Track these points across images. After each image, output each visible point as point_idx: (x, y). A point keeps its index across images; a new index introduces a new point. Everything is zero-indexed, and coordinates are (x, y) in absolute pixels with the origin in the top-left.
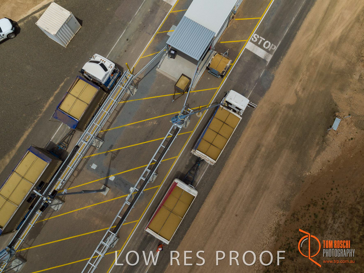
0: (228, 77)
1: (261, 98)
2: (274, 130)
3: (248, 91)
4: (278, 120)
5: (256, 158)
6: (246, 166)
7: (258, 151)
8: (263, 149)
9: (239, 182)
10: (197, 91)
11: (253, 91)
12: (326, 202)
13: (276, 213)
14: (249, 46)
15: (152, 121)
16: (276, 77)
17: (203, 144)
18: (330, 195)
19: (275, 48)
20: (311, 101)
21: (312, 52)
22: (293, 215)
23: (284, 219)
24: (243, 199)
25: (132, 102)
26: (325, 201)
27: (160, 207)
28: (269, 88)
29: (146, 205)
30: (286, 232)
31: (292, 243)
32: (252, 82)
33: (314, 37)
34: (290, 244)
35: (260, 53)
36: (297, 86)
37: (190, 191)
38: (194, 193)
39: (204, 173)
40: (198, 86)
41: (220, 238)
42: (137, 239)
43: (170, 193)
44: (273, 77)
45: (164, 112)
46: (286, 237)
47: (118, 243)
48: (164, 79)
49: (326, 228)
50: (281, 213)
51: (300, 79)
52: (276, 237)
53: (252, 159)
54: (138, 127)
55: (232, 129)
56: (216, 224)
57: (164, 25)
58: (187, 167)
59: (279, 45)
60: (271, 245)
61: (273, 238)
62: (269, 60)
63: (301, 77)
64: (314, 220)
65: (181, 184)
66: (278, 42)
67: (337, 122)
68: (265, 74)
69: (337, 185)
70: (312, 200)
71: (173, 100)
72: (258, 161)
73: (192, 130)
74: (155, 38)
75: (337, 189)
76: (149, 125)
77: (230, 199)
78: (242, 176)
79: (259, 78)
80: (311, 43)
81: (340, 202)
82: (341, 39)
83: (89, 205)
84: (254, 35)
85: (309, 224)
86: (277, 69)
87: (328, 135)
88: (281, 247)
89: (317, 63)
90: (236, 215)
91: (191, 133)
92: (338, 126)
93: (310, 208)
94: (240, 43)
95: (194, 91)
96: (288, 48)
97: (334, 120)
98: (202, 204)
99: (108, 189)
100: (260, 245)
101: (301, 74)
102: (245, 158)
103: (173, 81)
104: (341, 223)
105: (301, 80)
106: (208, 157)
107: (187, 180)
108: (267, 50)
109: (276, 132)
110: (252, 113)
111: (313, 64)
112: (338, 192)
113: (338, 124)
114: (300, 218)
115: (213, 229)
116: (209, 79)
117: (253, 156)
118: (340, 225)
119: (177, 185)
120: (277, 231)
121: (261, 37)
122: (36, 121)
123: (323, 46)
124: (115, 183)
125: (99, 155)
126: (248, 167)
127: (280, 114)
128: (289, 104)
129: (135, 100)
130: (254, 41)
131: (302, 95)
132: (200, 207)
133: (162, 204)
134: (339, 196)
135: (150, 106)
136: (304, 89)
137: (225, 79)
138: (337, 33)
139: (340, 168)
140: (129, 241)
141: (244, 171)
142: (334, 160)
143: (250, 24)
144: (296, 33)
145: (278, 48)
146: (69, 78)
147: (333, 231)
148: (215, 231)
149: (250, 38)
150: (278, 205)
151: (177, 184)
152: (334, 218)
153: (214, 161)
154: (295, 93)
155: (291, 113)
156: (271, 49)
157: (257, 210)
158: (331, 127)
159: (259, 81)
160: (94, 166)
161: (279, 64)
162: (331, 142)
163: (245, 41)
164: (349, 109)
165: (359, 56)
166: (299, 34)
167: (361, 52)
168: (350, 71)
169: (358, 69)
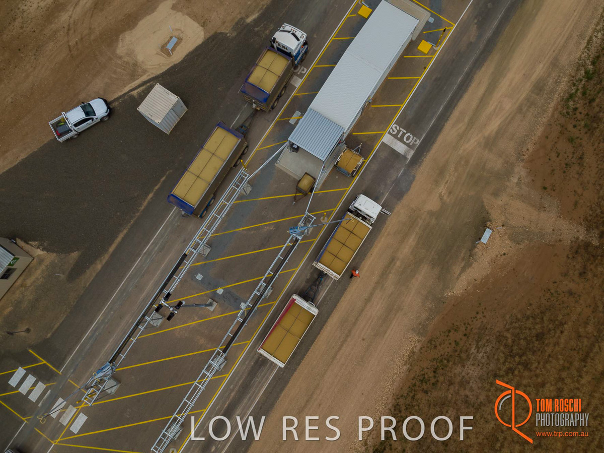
0: (359, 176)
1: (399, 202)
2: (412, 241)
3: (383, 194)
4: (417, 229)
5: (390, 273)
6: (378, 283)
7: (392, 265)
8: (398, 263)
9: (368, 300)
10: (323, 192)
11: (389, 194)
12: (469, 328)
13: (410, 338)
14: (387, 139)
15: (268, 225)
16: (417, 178)
17: (327, 257)
18: (475, 320)
19: (417, 142)
20: (458, 207)
21: (462, 148)
22: (430, 341)
23: (419, 346)
24: (372, 321)
25: (246, 202)
26: (468, 326)
27: (276, 326)
28: (408, 190)
29: (259, 324)
30: (421, 361)
31: (427, 373)
32: (389, 182)
33: (465, 130)
34: (424, 375)
35: (400, 148)
36: (442, 189)
37: (309, 309)
38: (314, 311)
39: (328, 289)
40: (325, 186)
41: (343, 365)
42: (247, 363)
43: (287, 310)
44: (414, 177)
45: (283, 216)
46: (420, 366)
47: (225, 366)
48: (284, 175)
49: (468, 358)
50: (416, 338)
51: (446, 180)
52: (409, 366)
53: (384, 275)
54: (252, 233)
55: (360, 240)
56: (340, 349)
57: (285, 110)
58: (308, 281)
59: (422, 138)
60: (403, 375)
61: (405, 367)
62: (409, 157)
63: (448, 178)
64: (454, 348)
65: (299, 301)
66: (422, 135)
67: (487, 234)
68: (404, 174)
69: (484, 308)
70: (453, 324)
71: (294, 203)
72: (392, 278)
73: (315, 237)
74: (275, 126)
75: (483, 313)
76: (265, 230)
77: (357, 320)
78: (372, 294)
79: (397, 178)
80: (461, 137)
81: (486, 328)
82: (498, 133)
83: (193, 321)
84: (393, 126)
85: (448, 353)
86: (419, 166)
87: (476, 249)
88: (414, 377)
89: (467, 162)
90: (363, 340)
91: (313, 242)
92: (488, 238)
93: (451, 334)
94: (376, 135)
95: (319, 191)
96: (433, 143)
97: (485, 231)
98: (324, 325)
99: (215, 304)
100: (390, 375)
101: (448, 175)
102: (377, 273)
103: (294, 178)
104: (485, 353)
105: (447, 182)
106: (331, 271)
107: (306, 297)
108: (408, 145)
109: (414, 244)
110: (386, 220)
111: (463, 163)
112: (484, 316)
113: (489, 236)
114: (438, 345)
115: (336, 354)
116: (337, 177)
117: (386, 271)
118: (484, 355)
119: (296, 302)
120: (411, 360)
121: (401, 129)
122: (132, 221)
123: (476, 141)
124: (224, 297)
125: (206, 264)
126: (380, 283)
127: (420, 222)
128: (432, 211)
129: (249, 200)
130: (393, 133)
132: (321, 328)
133: (278, 323)
134: (485, 321)
135: (266, 208)
136: (450, 193)
137: (357, 178)
138: (494, 126)
139: (488, 289)
140: (238, 364)
141: (374, 289)
142: (482, 279)
143: (389, 112)
144: (444, 125)
145: (422, 142)
146: (171, 171)
147: (476, 362)
148: (338, 357)
149: (389, 129)
150: (413, 330)
151: (295, 300)
152: (478, 347)
153: (338, 276)
154: (439, 197)
155: (433, 221)
156: (413, 144)
157: (387, 335)
158: (480, 239)
159: (397, 182)
160: (199, 277)
161: (422, 162)
162: (479, 257)
163: (382, 132)
164: (503, 218)
165: (520, 154)
166: (448, 125)
167: (522, 149)
168: (508, 172)
169: (516, 170)
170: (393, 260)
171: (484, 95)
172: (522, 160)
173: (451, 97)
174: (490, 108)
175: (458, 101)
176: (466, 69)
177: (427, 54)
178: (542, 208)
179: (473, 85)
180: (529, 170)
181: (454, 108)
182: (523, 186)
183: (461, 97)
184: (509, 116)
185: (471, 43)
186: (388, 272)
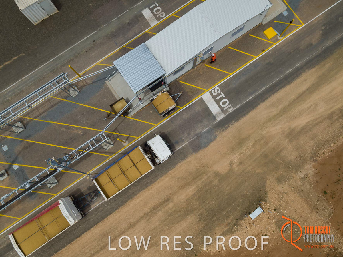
0: (170, 118)
1: (194, 153)
2: (191, 190)
3: (183, 141)
4: (199, 183)
5: (160, 210)
6: (146, 214)
7: (165, 204)
8: (171, 205)
9: (132, 226)
10: (134, 119)
11: (188, 143)
14: (206, 97)
16: (218, 139)
19: (230, 110)
20: (242, 178)
21: (267, 130)
25: (69, 103)
28: (206, 146)
29: (34, 207)
32: (192, 133)
33: (276, 116)
35: (214, 108)
36: (235, 157)
38: (71, 221)
40: (138, 115)
44: (215, 137)
45: (93, 126)
48: (109, 93)
51: (242, 151)
53: (155, 209)
54: (63, 129)
57: (134, 41)
59: (236, 108)
62: (219, 119)
63: (244, 149)
66: (237, 105)
67: (258, 211)
68: (208, 132)
71: (106, 119)
72: (160, 214)
73: (112, 155)
74: (120, 51)
76: (74, 132)
78: (137, 222)
79: (200, 133)
80: (271, 120)
82: (303, 128)
84: (216, 89)
86: (223, 131)
87: (243, 221)
89: (266, 143)
91: (109, 157)
92: (257, 216)
94: (198, 90)
95: (131, 117)
96: (244, 115)
97: (257, 208)
98: (86, 231)
99: (6, 176)
101: (245, 147)
102: (149, 205)
105: (242, 153)
108: (222, 109)
109: (191, 194)
110: (176, 164)
111: (262, 142)
113: (259, 214)
116: (151, 112)
119: (59, 206)
121: (222, 93)
123: (281, 128)
124: (16, 173)
125: (14, 139)
126: (148, 216)
127: (205, 177)
128: (218, 172)
129: (73, 102)
130: (214, 94)
131: (236, 169)
135: (83, 114)
136: (240, 163)
137: (167, 119)
138: (302, 122)
141: (142, 218)
143: (218, 75)
144: (259, 104)
145: (234, 111)
146: (24, 55)
149: (211, 89)
151: (59, 204)
153: (107, 198)
154: (230, 163)
155: (216, 182)
156: (226, 109)
158: (250, 213)
159: (199, 136)
160: (5, 148)
161: (227, 127)
162: (242, 229)
163: (204, 90)
164: (277, 203)
165: (315, 154)
166: (263, 106)
167: (318, 151)
168: (297, 166)
169: (306, 166)
170: (167, 200)
171: (304, 92)
172: (315, 160)
173: (276, 83)
174: (305, 105)
175: (280, 89)
176: (298, 65)
177: (270, 40)
178: (315, 209)
179: (299, 80)
180: (317, 171)
181: (274, 93)
182: (306, 183)
183: (284, 86)
184: (318, 118)
185: (311, 45)
186: (159, 209)
